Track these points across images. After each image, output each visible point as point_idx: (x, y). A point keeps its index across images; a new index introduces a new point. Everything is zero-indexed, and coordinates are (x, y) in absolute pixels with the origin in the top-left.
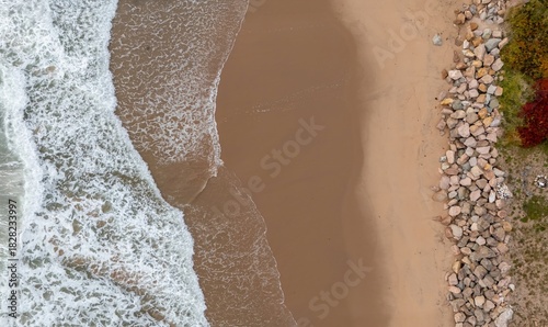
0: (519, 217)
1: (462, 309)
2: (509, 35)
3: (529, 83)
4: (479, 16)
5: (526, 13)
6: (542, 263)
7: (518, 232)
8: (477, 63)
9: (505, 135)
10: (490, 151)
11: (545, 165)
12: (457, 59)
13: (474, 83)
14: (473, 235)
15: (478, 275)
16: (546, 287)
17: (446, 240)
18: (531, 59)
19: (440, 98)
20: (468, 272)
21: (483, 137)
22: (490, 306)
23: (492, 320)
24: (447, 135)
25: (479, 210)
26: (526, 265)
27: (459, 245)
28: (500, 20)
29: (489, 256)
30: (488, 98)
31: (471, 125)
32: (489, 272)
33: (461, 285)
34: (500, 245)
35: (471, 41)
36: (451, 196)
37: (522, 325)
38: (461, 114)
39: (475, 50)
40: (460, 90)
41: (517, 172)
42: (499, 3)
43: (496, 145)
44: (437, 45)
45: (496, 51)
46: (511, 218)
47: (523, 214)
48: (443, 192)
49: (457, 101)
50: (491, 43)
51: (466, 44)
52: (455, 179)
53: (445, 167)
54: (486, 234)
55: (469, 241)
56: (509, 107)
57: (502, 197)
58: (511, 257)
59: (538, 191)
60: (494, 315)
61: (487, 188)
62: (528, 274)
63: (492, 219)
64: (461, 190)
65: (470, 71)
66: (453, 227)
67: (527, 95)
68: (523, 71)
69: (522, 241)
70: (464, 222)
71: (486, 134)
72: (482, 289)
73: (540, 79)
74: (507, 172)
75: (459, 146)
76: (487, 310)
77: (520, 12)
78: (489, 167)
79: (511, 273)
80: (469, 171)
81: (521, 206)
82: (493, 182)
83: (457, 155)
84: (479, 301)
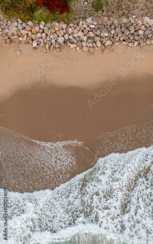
0: (102, 14)
1: (145, 40)
2: (16, 19)
3: (39, 9)
4: (7, 33)
5: (6, 10)
6: (123, 3)
7: (108, 14)
8: (30, 33)
9: (63, 20)
10: (71, 27)
11: (77, 1)
12: (28, 43)
13: (39, 35)
14: (110, 35)
15: (129, 33)
16: (134, 1)
17: (112, 48)
18: (28, 8)
19: (46, 51)
20: (127, 37)
21: (64, 31)
22: (143, 27)
23: (150, 26)
24: (63, 47)
25: (98, 32)
26: (124, 10)
27: (115, 42)
28: (9, 22)
29: (120, 28)
30: (46, 28)
31: (58, 36)
32: (127, 28)
33: (133, 41)
34: (115, 22)
35: (19, 36)
36: (92, 46)
37: (152, 12)
38: (53, 41)
39: (24, 34)
40: (42, 41)
41: (80, 14)
42: (2, 23)
43: (68, 24)
44: (21, 52)
45: (24, 25)
46: (102, 17)
47: (100, 12)
48: (90, 49)
49: (47, 43)
50: (20, 27)
51: (21, 39)
52: (84, 44)
53: (78, 48)
54: (110, 29)
55: (113, 37)
56: (50, 18)
57: (92, 22)
58: (120, 17)
59: (89, 5)
60: (148, 25)
61: (88, 29)
62: (128, 9)
63: (103, 26)
64: (89, 41)
65: (34, 37)
66: (106, 45)
67: (44, 10)
68: (33, 12)
69: (113, 12)
70: (104, 40)
71: (62, 29)
72: (135, 31)
73: (37, 4)
74: (81, 19)
75: (68, 42)
76: (145, 29)
77: (6, 13)
78: (78, 28)
79: (128, 17)
80: (80, 37)
81: (96, 13)
82: (85, 26)
83: (73, 43)
84: (141, 32)
